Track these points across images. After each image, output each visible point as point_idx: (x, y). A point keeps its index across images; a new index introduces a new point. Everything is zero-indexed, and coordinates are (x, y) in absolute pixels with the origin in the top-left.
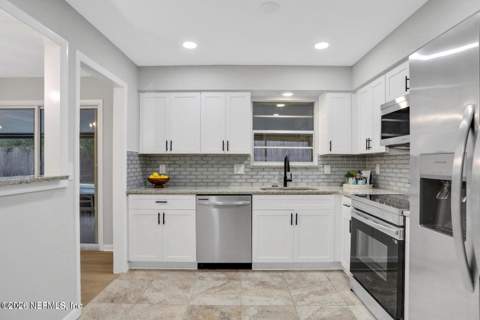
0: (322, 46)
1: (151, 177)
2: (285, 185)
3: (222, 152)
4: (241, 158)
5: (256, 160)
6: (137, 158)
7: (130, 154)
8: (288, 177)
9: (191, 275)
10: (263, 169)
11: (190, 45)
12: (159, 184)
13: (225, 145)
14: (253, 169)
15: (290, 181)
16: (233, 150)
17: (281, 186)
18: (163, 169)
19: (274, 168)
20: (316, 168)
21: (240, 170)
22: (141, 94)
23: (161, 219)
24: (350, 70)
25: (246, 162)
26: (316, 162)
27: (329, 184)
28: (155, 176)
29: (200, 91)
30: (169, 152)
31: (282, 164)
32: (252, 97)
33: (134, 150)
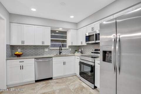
0: (72, 17)
1: (16, 53)
2: (60, 54)
3: (42, 45)
4: (47, 47)
5: (51, 47)
6: (9, 47)
7: (7, 45)
8: (61, 52)
9: (34, 85)
10: (53, 50)
11: (34, 10)
12: (19, 56)
13: (43, 42)
14: (50, 50)
15: (61, 53)
16: (45, 44)
17: (59, 54)
18: (19, 50)
19: (57, 49)
20: (67, 49)
21: (47, 50)
22: (11, 24)
23: (22, 68)
24: (76, 24)
25: (48, 48)
26: (67, 47)
27: (71, 53)
28: (17, 53)
29: (35, 25)
30: (23, 45)
31: (59, 48)
32: (51, 29)
33: (8, 44)
